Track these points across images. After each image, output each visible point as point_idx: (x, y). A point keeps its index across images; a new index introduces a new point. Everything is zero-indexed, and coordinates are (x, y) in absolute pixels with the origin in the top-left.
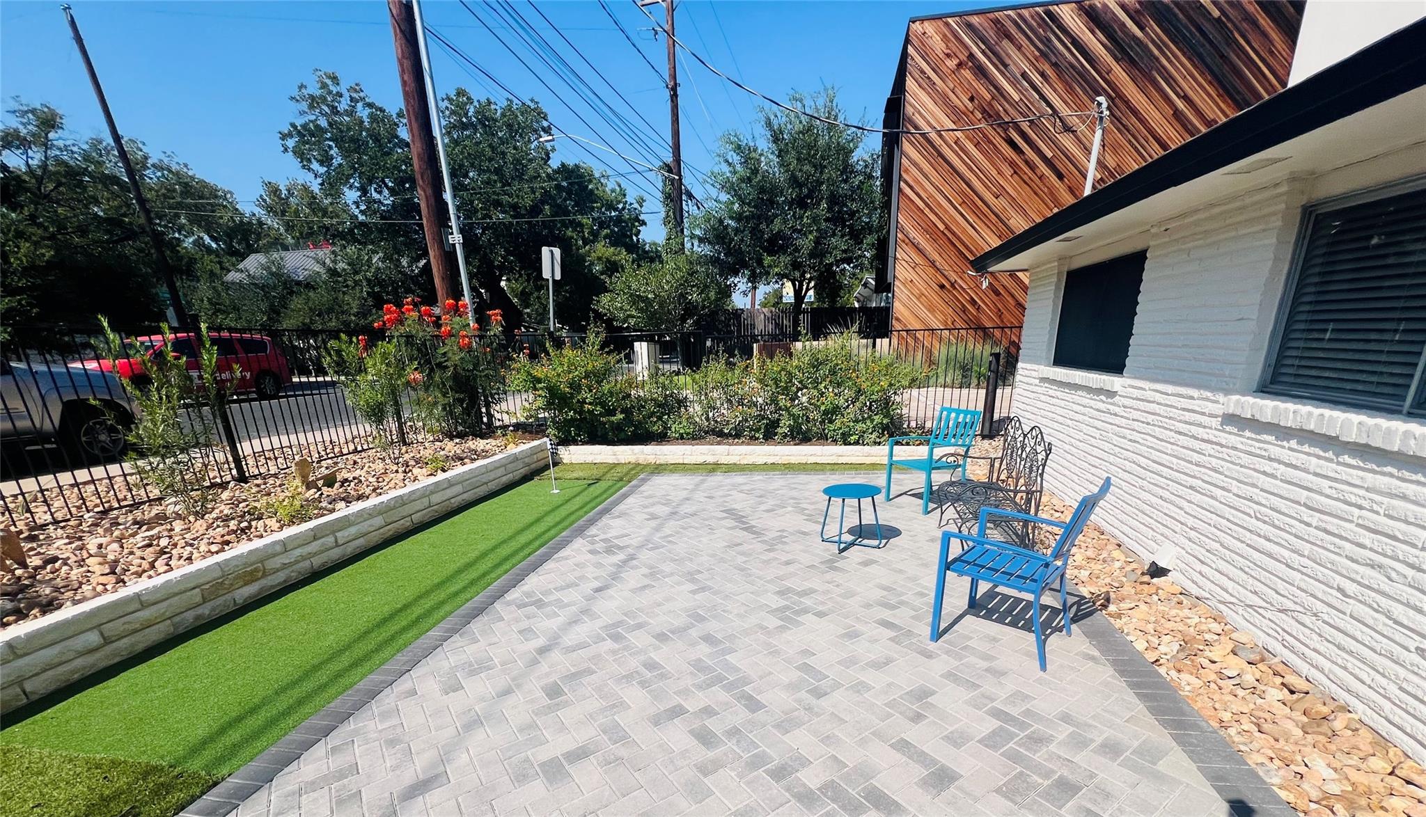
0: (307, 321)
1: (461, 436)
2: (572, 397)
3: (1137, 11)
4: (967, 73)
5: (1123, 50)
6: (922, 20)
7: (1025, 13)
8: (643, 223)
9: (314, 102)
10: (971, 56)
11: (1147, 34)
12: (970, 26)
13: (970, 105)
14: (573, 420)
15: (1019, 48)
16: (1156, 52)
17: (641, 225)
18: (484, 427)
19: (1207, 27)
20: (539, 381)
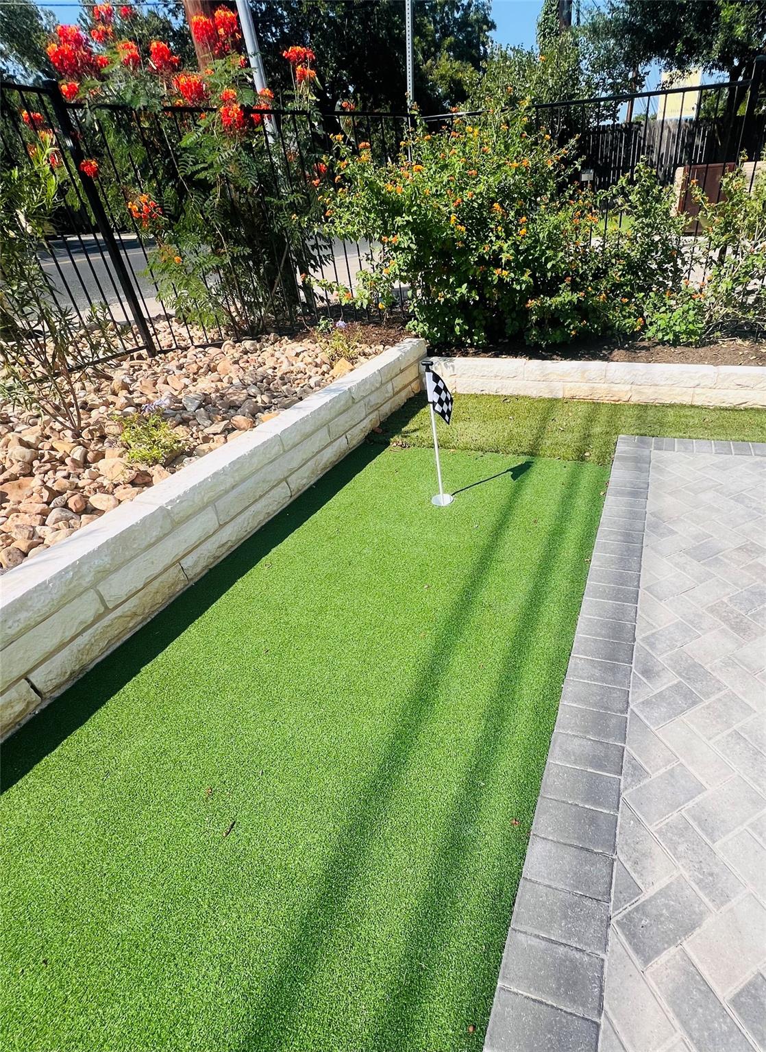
1: (256, 332)
2: (467, 250)
8: (492, 26)
14: (463, 302)
17: (490, 29)
18: (299, 310)
20: (395, 208)
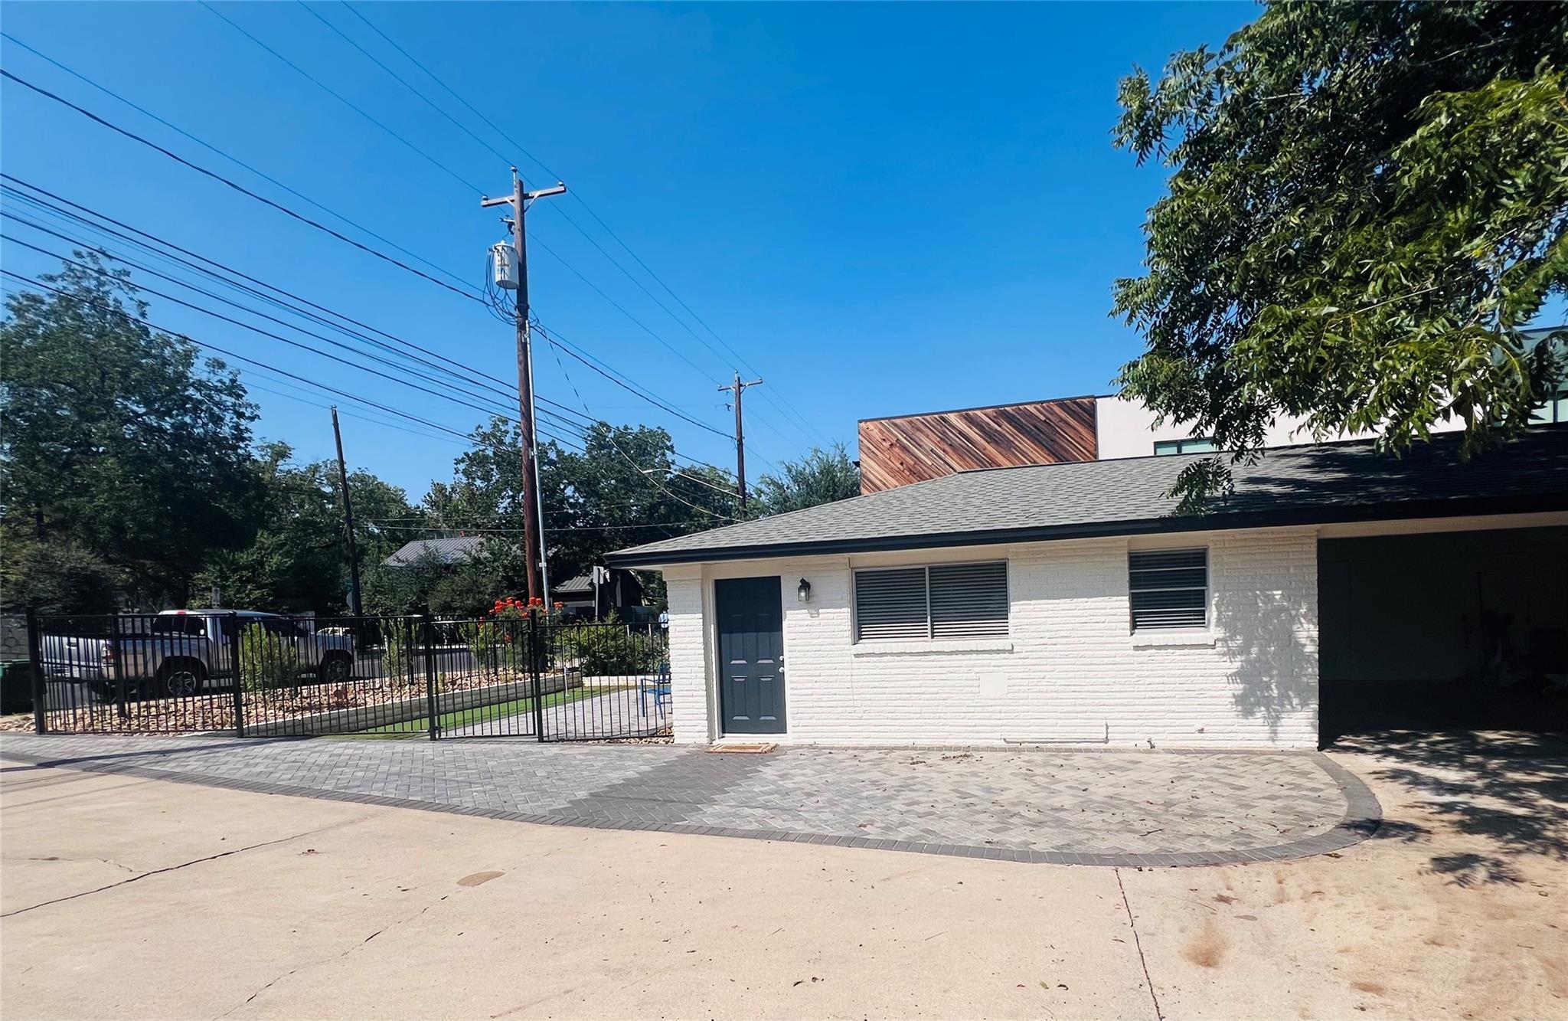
0: (449, 599)
3: (995, 417)
4: (897, 450)
5: (990, 437)
6: (866, 421)
7: (927, 417)
9: (485, 437)
10: (898, 440)
11: (1003, 429)
12: (895, 425)
13: (901, 467)
15: (927, 436)
16: (1011, 438)
19: (1039, 425)
